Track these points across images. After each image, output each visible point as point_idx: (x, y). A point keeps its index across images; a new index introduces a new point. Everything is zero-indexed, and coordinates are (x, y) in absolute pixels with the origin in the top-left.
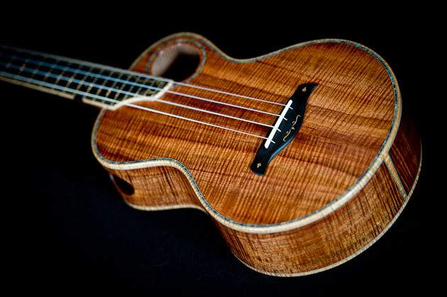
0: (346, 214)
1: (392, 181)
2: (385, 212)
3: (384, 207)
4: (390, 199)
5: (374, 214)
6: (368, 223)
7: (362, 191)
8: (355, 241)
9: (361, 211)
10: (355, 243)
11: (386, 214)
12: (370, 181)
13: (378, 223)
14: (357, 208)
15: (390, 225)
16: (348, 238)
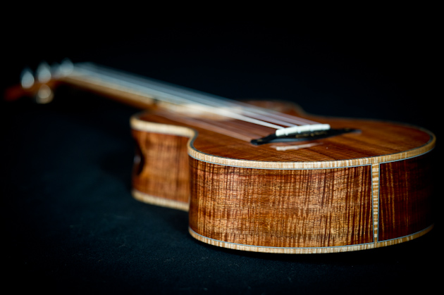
0: (305, 185)
1: (369, 199)
2: (346, 226)
3: (347, 218)
4: (358, 218)
5: (333, 215)
6: (323, 219)
7: (332, 171)
8: (300, 230)
9: (321, 196)
10: (300, 235)
11: (346, 231)
12: (345, 169)
13: (332, 231)
14: (319, 188)
15: (344, 249)
16: (295, 221)
